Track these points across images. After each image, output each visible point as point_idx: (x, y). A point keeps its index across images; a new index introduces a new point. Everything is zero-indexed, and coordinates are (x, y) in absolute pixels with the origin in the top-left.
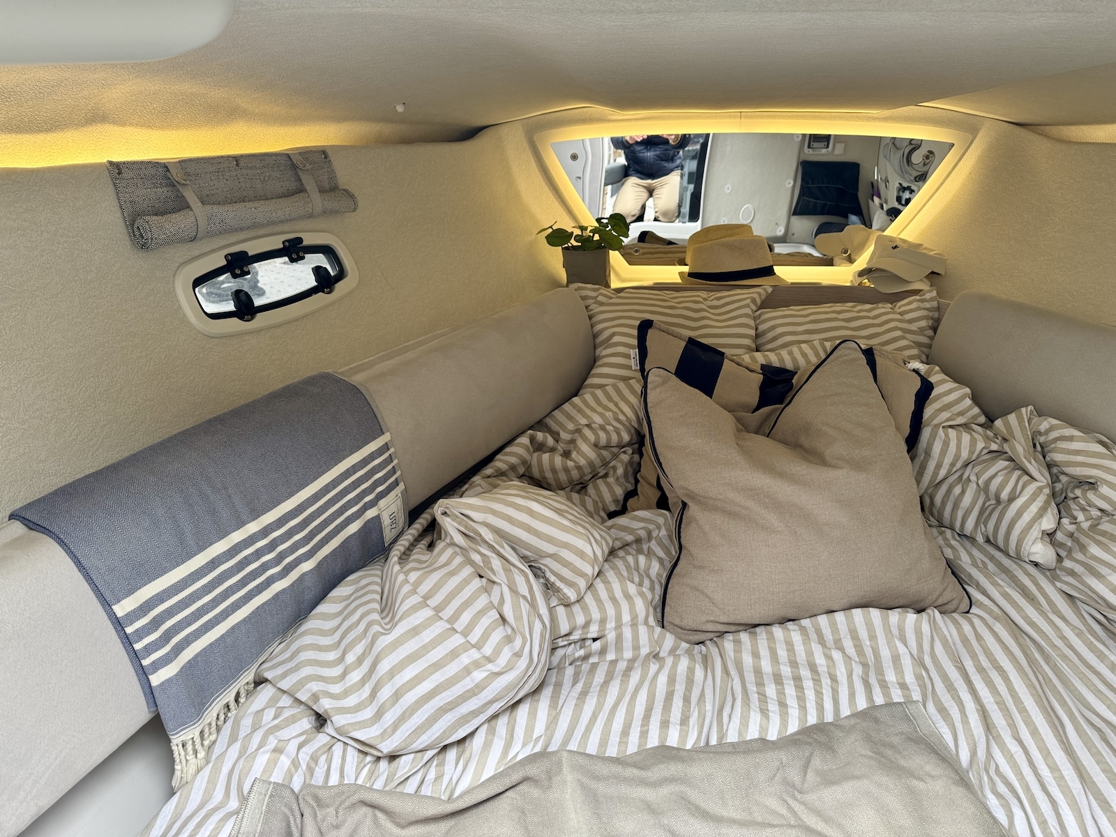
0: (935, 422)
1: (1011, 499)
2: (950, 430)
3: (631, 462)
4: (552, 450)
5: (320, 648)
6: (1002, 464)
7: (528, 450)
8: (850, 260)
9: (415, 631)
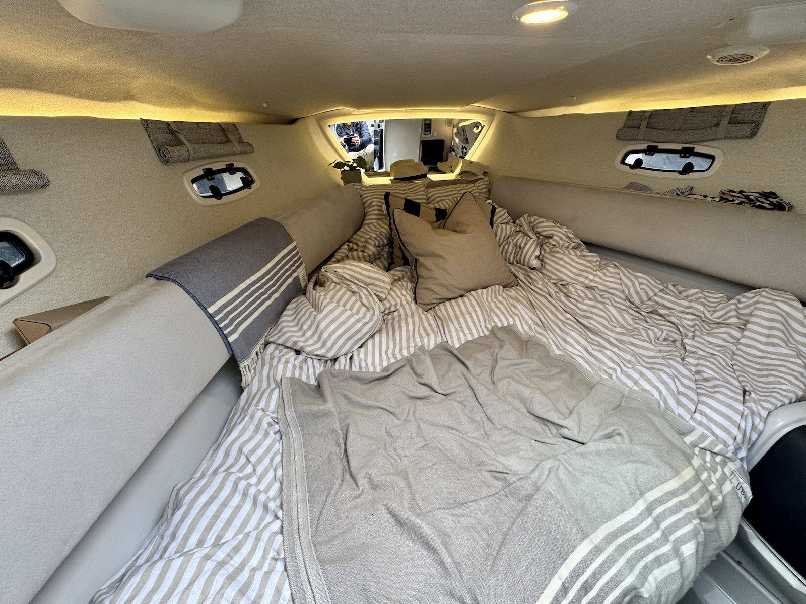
0: (498, 222)
1: (525, 246)
2: (503, 225)
3: (389, 251)
4: (356, 250)
5: (291, 327)
6: (521, 234)
7: (347, 250)
8: (452, 171)
9: (332, 311)
